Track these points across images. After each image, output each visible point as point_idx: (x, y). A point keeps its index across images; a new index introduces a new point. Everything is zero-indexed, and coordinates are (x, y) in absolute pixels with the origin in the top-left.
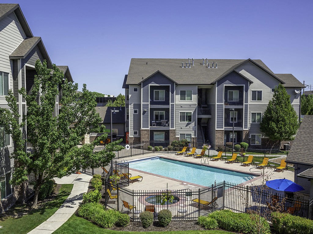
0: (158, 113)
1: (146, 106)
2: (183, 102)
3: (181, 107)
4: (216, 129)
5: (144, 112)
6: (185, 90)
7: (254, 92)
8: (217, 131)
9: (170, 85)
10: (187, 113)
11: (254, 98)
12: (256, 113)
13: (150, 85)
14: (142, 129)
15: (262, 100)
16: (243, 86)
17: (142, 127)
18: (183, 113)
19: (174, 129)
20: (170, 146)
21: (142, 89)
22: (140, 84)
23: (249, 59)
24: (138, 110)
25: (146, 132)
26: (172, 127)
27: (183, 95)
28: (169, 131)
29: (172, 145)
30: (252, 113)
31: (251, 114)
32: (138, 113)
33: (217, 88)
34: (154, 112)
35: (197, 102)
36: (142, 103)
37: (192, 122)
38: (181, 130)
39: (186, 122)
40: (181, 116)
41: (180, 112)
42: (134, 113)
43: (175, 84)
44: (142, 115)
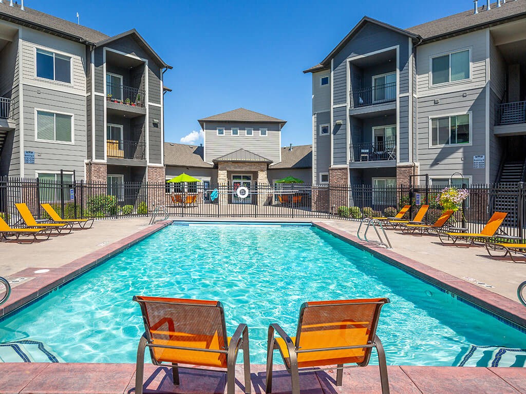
0: (382, 132)
1: (340, 112)
2: (442, 90)
3: (436, 103)
5: (337, 127)
9: (398, 47)
10: (453, 118)
13: (348, 60)
14: (333, 166)
17: (332, 163)
18: (440, 119)
19: (410, 163)
21: (332, 73)
22: (326, 65)
25: (339, 174)
27: (441, 69)
32: (329, 134)
34: (373, 128)
35: (489, 78)
36: (333, 106)
37: (470, 143)
38: (436, 167)
39: (450, 145)
40: (434, 130)
41: (433, 119)
42: (321, 133)
43: (410, 40)
44: (332, 135)
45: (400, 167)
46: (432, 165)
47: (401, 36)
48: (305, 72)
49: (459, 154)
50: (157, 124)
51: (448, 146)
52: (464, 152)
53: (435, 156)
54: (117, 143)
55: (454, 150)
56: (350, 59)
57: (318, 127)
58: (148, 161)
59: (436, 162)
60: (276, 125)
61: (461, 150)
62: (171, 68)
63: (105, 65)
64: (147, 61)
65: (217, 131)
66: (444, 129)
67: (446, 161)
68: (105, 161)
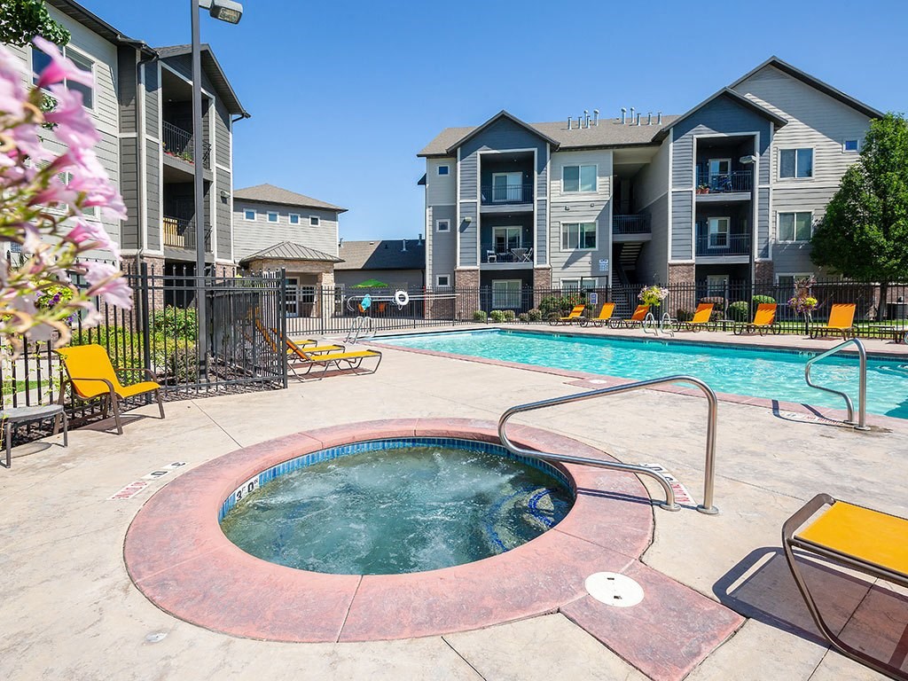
0: (503, 233)
1: (468, 209)
2: (572, 197)
3: (567, 209)
4: (670, 261)
5: (465, 224)
6: (576, 165)
7: (787, 155)
8: (671, 265)
9: (535, 150)
10: (582, 225)
11: (786, 171)
12: (793, 214)
13: (479, 152)
14: (459, 267)
15: (814, 173)
16: (753, 136)
17: (458, 264)
18: (570, 225)
19: (547, 266)
20: (535, 311)
21: (459, 163)
22: (452, 154)
23: (773, 57)
24: (449, 221)
25: (469, 275)
26: (542, 259)
27: (571, 176)
28: (531, 271)
29: (540, 308)
30: (780, 214)
31: (778, 215)
32: (448, 230)
33: (671, 145)
34: (494, 228)
35: (611, 194)
36: (459, 201)
37: (597, 249)
38: (567, 270)
39: (580, 249)
40: (565, 234)
41: (564, 224)
42: (438, 229)
43: (548, 145)
44: (458, 233)
45: (538, 269)
46: (564, 268)
47: (541, 140)
48: (419, 156)
49: (588, 258)
50: (225, 198)
51: (577, 250)
52: (592, 257)
53: (566, 260)
54: (174, 224)
55: (584, 254)
56: (482, 152)
57: (434, 222)
58: (216, 255)
59: (567, 265)
60: (331, 213)
61: (590, 254)
62: (248, 116)
63: (160, 90)
64: (214, 98)
65: (245, 214)
66: (573, 235)
67: (576, 264)
68: (161, 253)
